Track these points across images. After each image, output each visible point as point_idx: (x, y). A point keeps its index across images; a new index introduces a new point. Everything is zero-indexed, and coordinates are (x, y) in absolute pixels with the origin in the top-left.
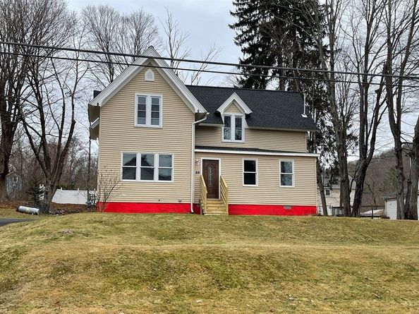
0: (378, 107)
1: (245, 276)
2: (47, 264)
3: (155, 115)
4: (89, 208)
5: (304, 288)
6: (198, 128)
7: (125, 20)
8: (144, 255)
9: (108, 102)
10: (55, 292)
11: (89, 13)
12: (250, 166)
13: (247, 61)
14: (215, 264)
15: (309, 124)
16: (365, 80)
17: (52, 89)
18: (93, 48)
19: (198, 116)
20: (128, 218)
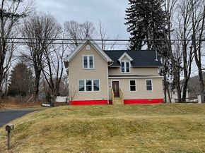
0: (191, 54)
1: (123, 130)
2: (41, 127)
3: (91, 64)
4: (66, 103)
5: (149, 135)
6: (109, 68)
7: (81, 26)
8: (81, 122)
9: (72, 60)
10: (41, 139)
11: (67, 24)
12: (133, 83)
13: (133, 38)
14: (111, 125)
15: (159, 64)
16: (185, 43)
17: (53, 56)
18: (69, 38)
19: (109, 63)
20: (80, 107)
